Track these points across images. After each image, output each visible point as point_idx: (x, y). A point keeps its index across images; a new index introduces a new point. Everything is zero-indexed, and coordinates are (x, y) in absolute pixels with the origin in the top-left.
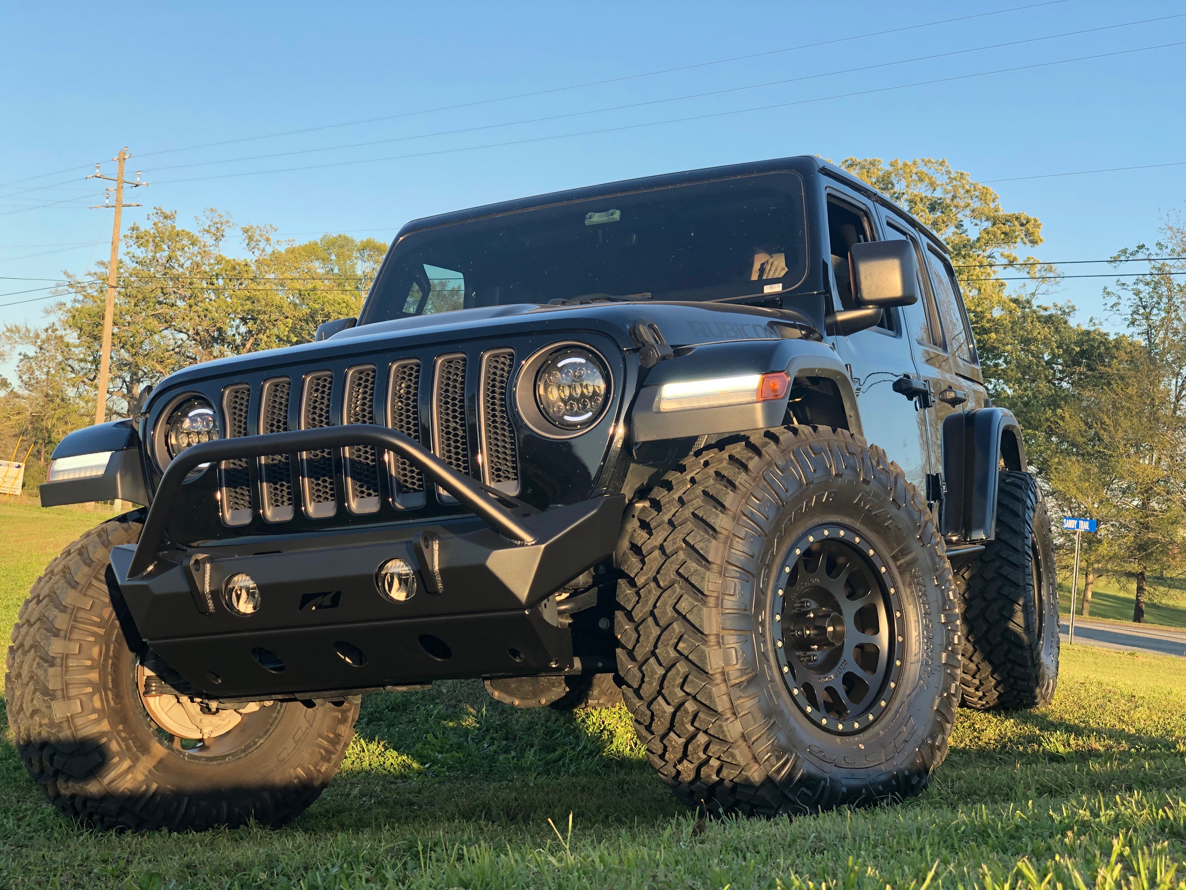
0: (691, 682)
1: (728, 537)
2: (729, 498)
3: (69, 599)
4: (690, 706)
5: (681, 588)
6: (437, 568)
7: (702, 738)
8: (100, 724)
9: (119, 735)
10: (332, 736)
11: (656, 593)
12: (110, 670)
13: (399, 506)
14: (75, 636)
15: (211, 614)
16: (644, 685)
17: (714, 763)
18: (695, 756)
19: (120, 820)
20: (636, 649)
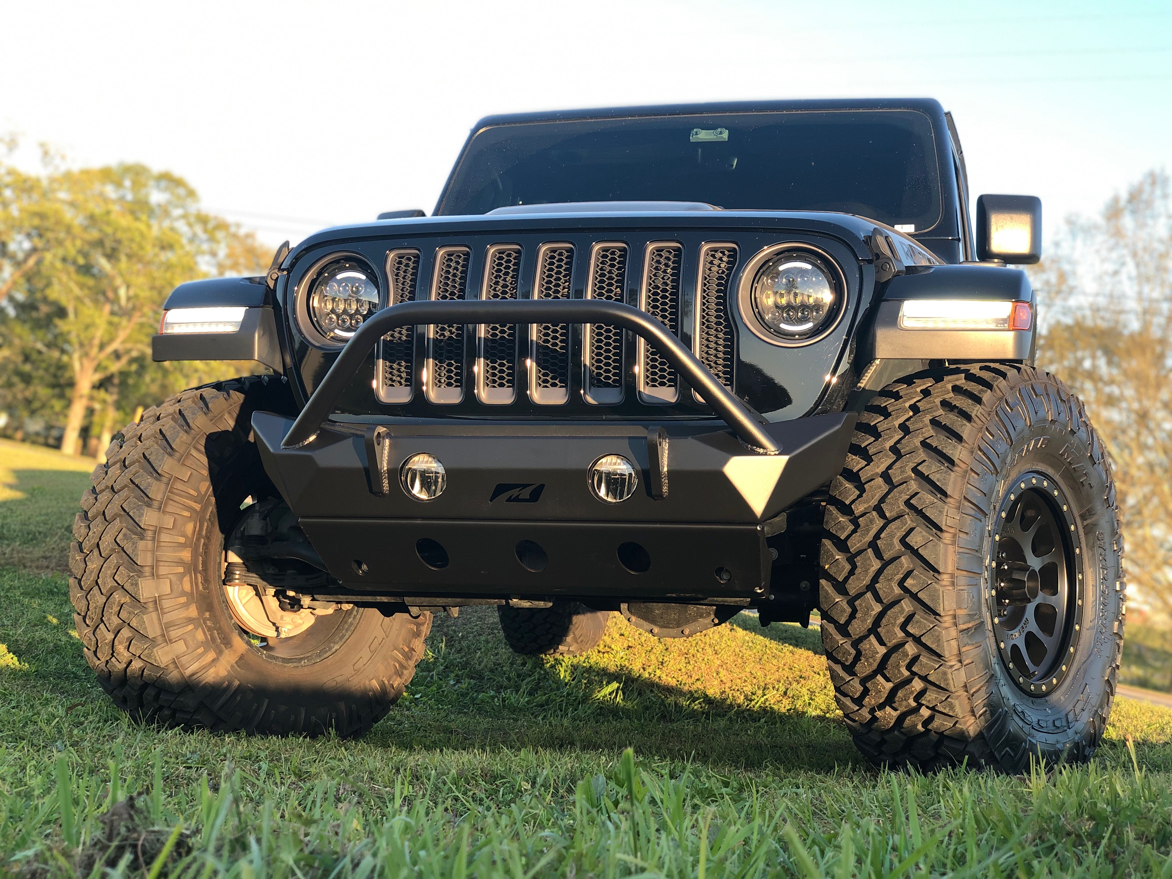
0: (917, 622)
1: (966, 472)
2: (966, 430)
3: (165, 467)
4: (911, 649)
5: (912, 521)
6: (666, 469)
7: (917, 685)
8: (188, 609)
9: (205, 623)
10: (407, 649)
11: (879, 523)
12: (201, 550)
13: (590, 399)
14: (169, 509)
15: (384, 495)
16: (854, 622)
17: (925, 713)
18: (904, 703)
19: (195, 717)
20: (850, 581)
